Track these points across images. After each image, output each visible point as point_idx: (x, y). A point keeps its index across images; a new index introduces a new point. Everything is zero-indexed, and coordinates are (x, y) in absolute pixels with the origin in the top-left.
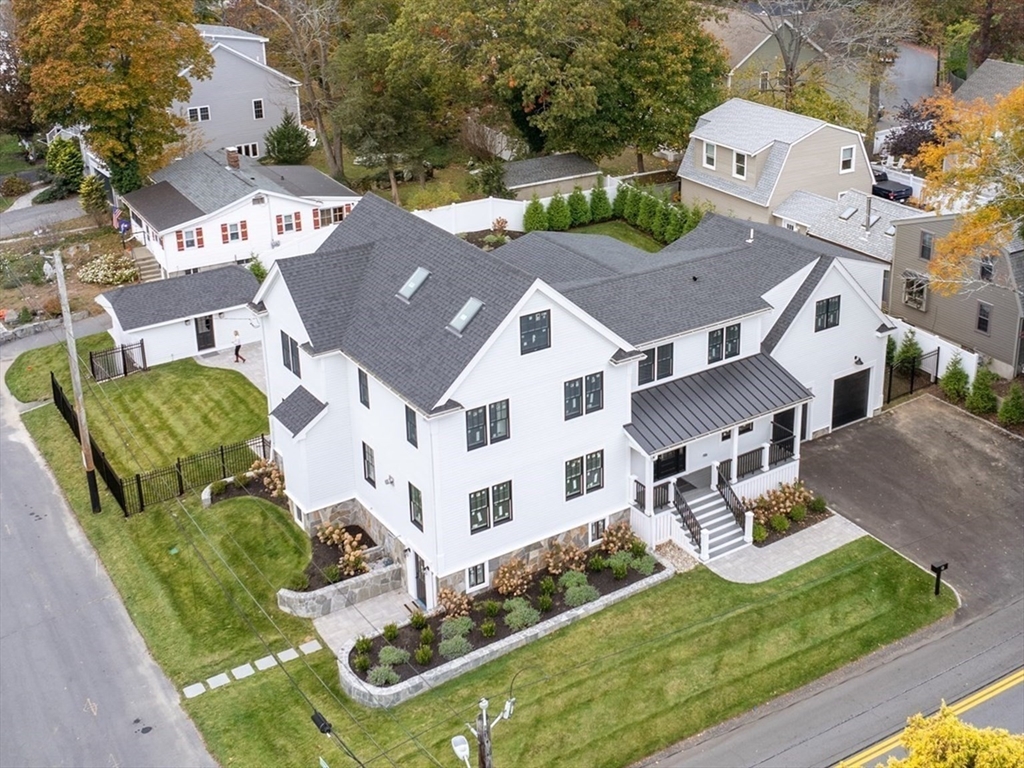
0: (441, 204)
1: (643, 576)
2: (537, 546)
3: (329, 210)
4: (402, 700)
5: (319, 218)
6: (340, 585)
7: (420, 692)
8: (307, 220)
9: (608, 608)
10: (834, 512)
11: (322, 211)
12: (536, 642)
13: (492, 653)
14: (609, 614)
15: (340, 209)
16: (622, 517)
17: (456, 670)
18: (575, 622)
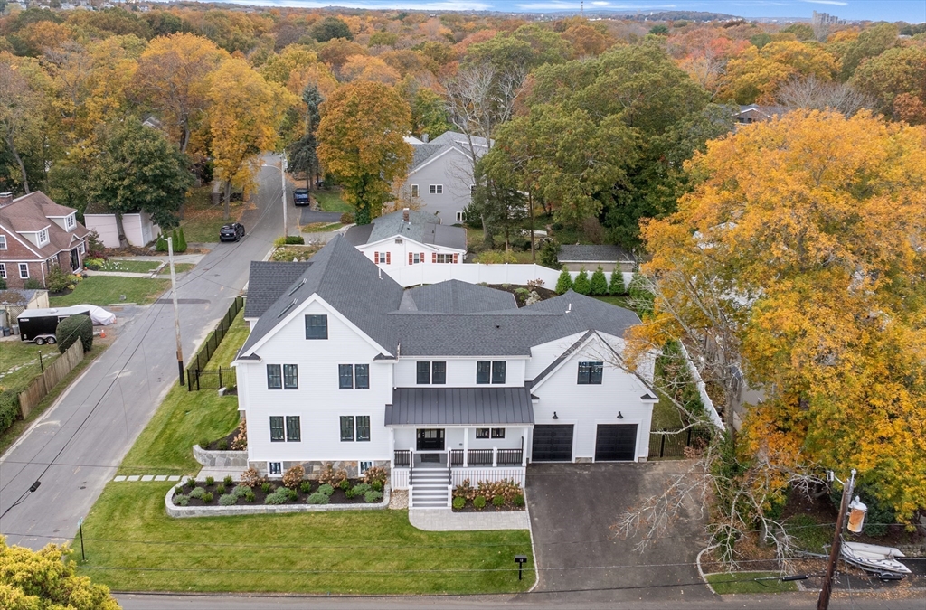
0: (498, 263)
1: (365, 502)
2: (319, 463)
3: (443, 255)
4: (182, 516)
5: (436, 259)
6: (223, 452)
7: (193, 516)
8: (429, 257)
9: (327, 512)
10: (527, 509)
11: (439, 255)
12: (273, 514)
13: (242, 510)
14: (326, 515)
15: (451, 256)
16: (385, 465)
17: (217, 511)
18: (303, 512)
